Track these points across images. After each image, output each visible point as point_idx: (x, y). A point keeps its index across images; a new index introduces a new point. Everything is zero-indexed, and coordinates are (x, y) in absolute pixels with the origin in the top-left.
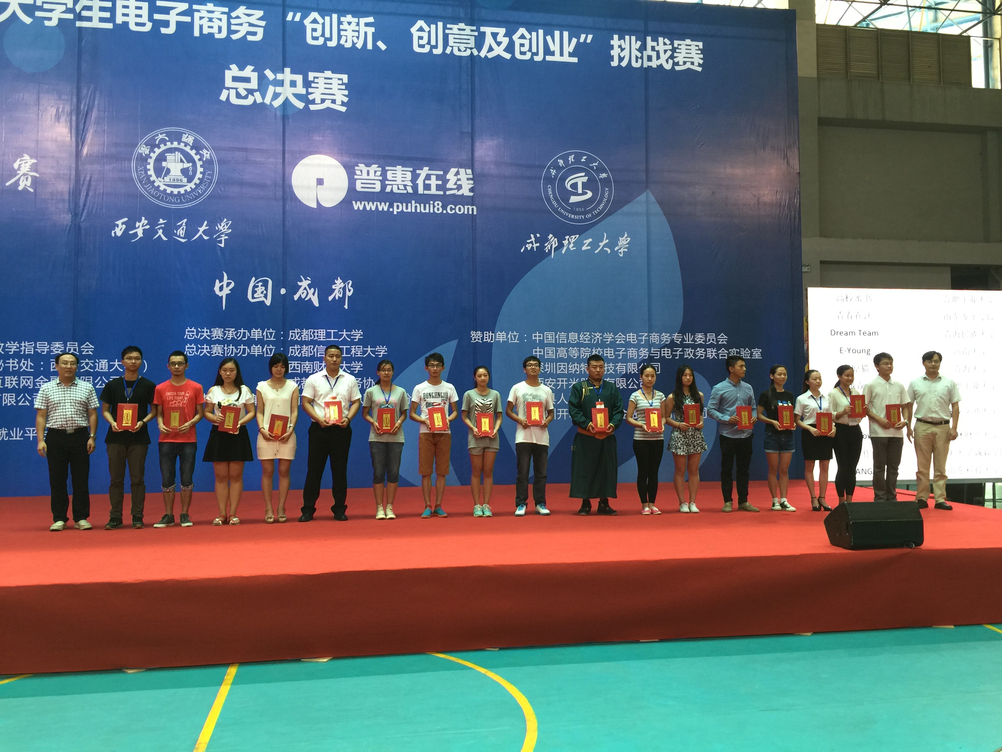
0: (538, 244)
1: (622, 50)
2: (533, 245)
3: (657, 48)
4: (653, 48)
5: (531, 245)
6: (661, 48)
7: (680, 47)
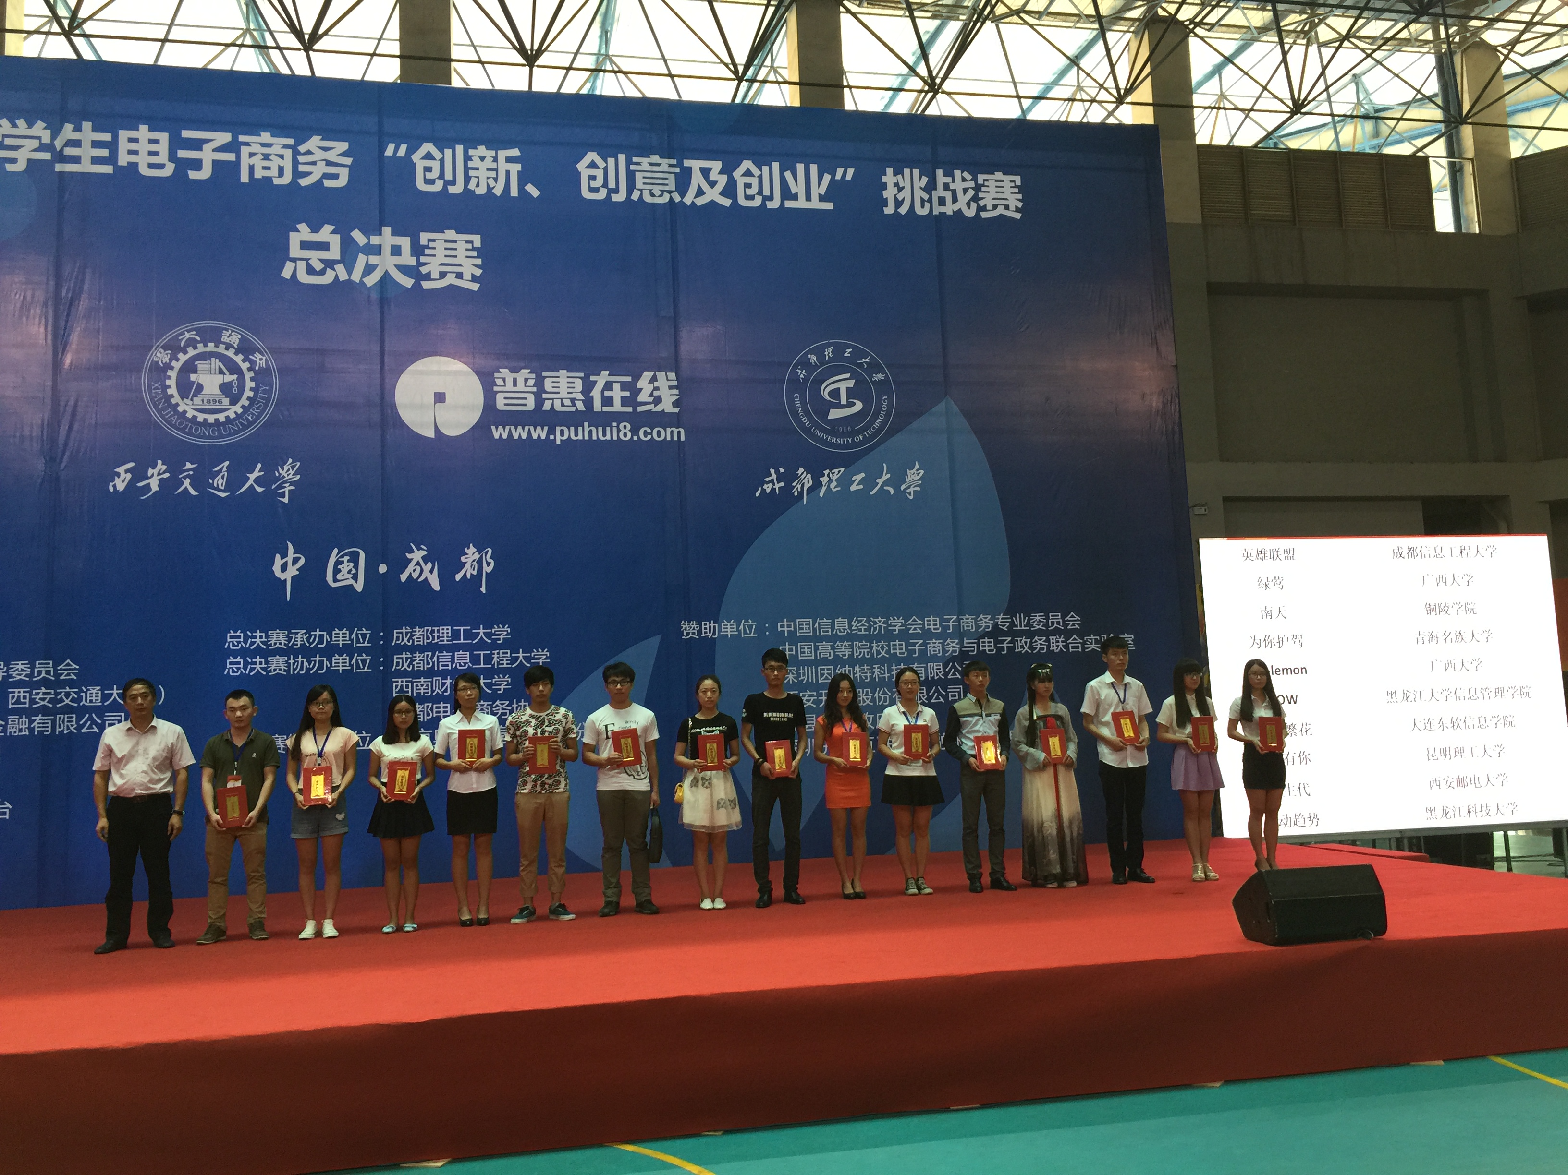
0: (782, 484)
1: (900, 189)
2: (774, 484)
3: (952, 186)
4: (946, 187)
5: (770, 485)
6: (958, 186)
7: (986, 183)
